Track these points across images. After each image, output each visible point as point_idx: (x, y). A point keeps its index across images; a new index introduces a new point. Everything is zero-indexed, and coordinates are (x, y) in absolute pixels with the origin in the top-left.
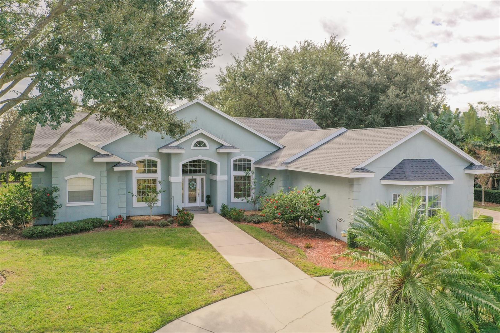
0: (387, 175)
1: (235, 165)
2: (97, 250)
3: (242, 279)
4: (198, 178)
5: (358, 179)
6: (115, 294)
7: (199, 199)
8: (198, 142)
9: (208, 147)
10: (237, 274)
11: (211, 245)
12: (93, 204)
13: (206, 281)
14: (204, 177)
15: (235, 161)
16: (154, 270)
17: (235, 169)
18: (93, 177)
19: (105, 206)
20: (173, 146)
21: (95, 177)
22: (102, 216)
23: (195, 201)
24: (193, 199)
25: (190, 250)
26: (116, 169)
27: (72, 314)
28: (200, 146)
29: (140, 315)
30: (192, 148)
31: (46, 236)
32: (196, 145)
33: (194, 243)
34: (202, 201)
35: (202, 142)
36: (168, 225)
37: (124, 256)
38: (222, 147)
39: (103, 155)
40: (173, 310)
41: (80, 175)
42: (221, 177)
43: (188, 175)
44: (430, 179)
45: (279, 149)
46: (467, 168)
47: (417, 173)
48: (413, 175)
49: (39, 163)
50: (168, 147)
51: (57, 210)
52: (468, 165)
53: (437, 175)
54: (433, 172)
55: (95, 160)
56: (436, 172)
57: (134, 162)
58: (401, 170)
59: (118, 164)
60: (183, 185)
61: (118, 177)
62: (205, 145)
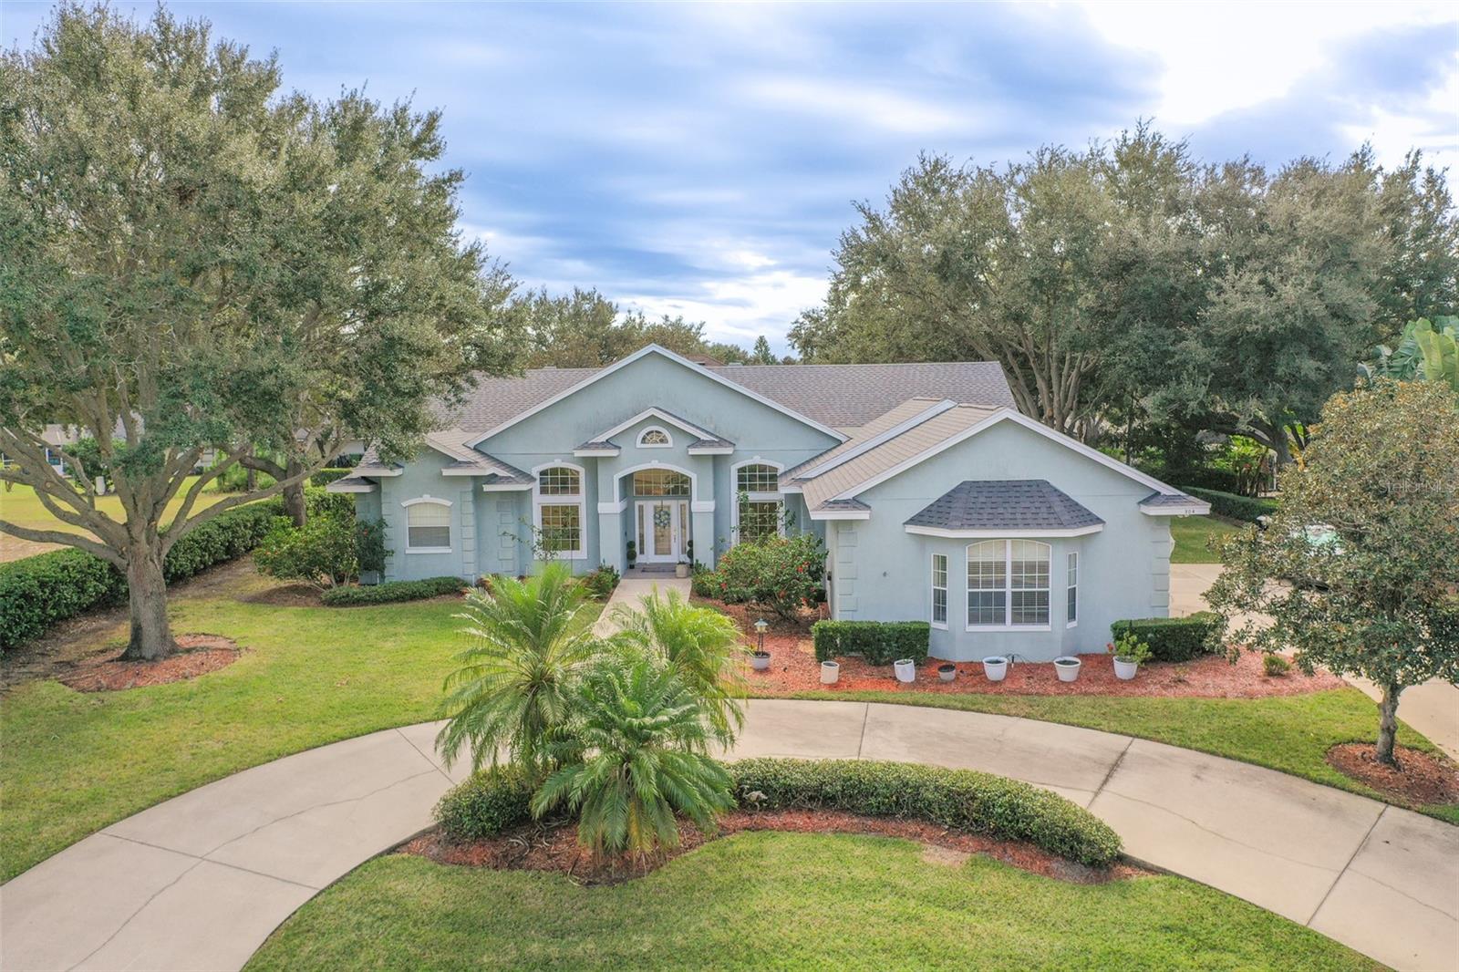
0: (920, 515)
1: (741, 478)
4: (675, 506)
7: (676, 547)
8: (650, 433)
9: (670, 444)
12: (450, 551)
14: (686, 503)
15: (742, 470)
17: (742, 486)
18: (449, 504)
19: (471, 557)
20: (596, 444)
21: (452, 503)
24: (663, 546)
26: (487, 488)
28: (654, 442)
30: (639, 445)
32: (644, 440)
34: (684, 551)
35: (658, 433)
38: (695, 444)
39: (460, 462)
41: (427, 498)
42: (701, 503)
43: (653, 498)
44: (1006, 526)
45: (840, 443)
46: (1146, 502)
47: (981, 511)
48: (966, 516)
49: (363, 478)
50: (586, 446)
51: (387, 560)
52: (1147, 494)
53: (1034, 516)
54: (1025, 511)
55: (446, 472)
56: (1034, 511)
57: (535, 473)
58: (949, 505)
59: (493, 478)
60: (641, 518)
61: (498, 502)
62: (665, 440)
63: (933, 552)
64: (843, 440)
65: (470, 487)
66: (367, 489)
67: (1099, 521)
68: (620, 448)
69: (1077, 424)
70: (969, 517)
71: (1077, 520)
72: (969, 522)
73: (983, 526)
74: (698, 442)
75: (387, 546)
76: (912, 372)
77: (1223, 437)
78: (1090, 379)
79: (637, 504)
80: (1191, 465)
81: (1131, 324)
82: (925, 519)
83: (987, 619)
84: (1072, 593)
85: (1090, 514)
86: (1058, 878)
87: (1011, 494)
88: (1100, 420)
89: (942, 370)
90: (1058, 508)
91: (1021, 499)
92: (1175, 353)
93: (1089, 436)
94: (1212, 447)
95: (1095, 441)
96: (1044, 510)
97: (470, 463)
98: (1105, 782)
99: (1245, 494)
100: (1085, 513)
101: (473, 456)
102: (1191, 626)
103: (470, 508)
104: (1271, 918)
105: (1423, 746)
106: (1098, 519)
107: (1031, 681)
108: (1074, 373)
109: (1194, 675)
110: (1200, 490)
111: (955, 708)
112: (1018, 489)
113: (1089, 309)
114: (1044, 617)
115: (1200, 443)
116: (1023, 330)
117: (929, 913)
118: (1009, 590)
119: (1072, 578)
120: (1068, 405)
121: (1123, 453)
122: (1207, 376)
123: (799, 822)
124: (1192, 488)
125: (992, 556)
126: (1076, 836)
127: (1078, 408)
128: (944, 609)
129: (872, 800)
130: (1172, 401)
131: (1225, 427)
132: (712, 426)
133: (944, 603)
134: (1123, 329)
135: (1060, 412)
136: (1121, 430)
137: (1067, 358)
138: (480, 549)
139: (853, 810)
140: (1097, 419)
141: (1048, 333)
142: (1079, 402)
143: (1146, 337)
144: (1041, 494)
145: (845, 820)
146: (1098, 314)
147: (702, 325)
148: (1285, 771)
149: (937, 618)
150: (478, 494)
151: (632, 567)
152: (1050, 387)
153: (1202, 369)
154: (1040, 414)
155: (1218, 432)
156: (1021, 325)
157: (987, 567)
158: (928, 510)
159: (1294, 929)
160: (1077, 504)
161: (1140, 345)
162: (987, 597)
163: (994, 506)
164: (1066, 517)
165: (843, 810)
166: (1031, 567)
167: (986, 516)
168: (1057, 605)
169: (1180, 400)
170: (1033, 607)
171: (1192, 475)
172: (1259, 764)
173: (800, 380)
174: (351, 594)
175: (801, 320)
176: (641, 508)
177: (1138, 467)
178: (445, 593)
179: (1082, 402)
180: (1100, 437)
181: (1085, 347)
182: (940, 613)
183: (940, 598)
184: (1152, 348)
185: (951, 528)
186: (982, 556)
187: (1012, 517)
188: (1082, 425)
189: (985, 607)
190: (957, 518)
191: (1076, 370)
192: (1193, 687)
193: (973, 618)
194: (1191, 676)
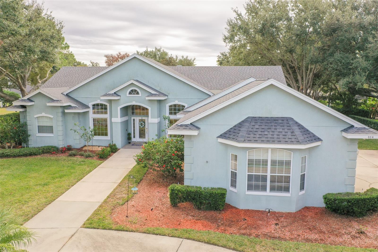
1: (170, 110)
4: (147, 119)
7: (147, 135)
12: (53, 135)
15: (170, 106)
19: (61, 138)
20: (110, 94)
21: (53, 116)
22: (59, 144)
24: (142, 135)
26: (66, 111)
28: (134, 94)
30: (128, 95)
31: (6, 156)
32: (130, 93)
35: (135, 91)
38: (150, 95)
39: (55, 100)
41: (43, 114)
42: (152, 120)
43: (139, 116)
44: (268, 142)
45: (210, 96)
46: (345, 130)
47: (256, 133)
48: (247, 136)
49: (21, 106)
50: (106, 95)
51: (29, 138)
52: (346, 127)
53: (284, 137)
54: (279, 134)
55: (48, 104)
56: (284, 133)
57: (90, 105)
58: (239, 129)
59: (69, 107)
60: (134, 124)
61: (73, 116)
62: (138, 93)
63: (231, 152)
64: (211, 95)
65: (60, 110)
66: (21, 110)
67: (319, 139)
68: (120, 96)
69: (312, 92)
70: (249, 136)
71: (307, 139)
72: (249, 139)
73: (256, 141)
74: (152, 95)
75: (29, 133)
76: (246, 69)
77: (365, 97)
78: (317, 76)
79: (132, 118)
80: (352, 107)
81: (335, 53)
82: (227, 135)
83: (257, 188)
84: (303, 177)
85: (314, 136)
87: (273, 124)
88: (320, 91)
89: (258, 69)
90: (297, 132)
91: (278, 127)
92: (353, 63)
93: (316, 96)
94: (361, 101)
95: (317, 98)
96: (289, 133)
97: (58, 101)
99: (370, 118)
100: (312, 135)
101: (64, 98)
102: (368, 199)
103: (60, 119)
106: (319, 138)
107: (277, 227)
108: (311, 74)
110: (356, 116)
112: (277, 122)
113: (319, 48)
114: (287, 189)
115: (356, 100)
116: (293, 57)
118: (269, 174)
119: (303, 168)
120: (309, 85)
121: (328, 102)
122: (366, 72)
124: (353, 116)
125: (261, 157)
127: (312, 87)
128: (236, 181)
130: (350, 83)
131: (367, 94)
132: (159, 88)
134: (332, 55)
135: (306, 87)
136: (327, 95)
137: (309, 68)
138: (66, 135)
140: (319, 91)
141: (302, 57)
142: (313, 84)
143: (341, 57)
144: (288, 125)
146: (322, 49)
147: (194, 59)
149: (232, 185)
150: (64, 113)
151: (130, 143)
152: (302, 78)
153: (364, 70)
154: (298, 89)
155: (363, 95)
156: (292, 54)
157: (258, 162)
158: (229, 131)
160: (308, 130)
161: (338, 60)
162: (257, 178)
163: (263, 130)
164: (301, 138)
166: (281, 163)
167: (258, 136)
168: (294, 183)
169: (354, 82)
170: (279, 183)
171: (353, 111)
173: (202, 72)
174: (4, 153)
175: (220, 55)
176: (134, 120)
177: (332, 107)
178: (46, 153)
179: (314, 85)
180: (320, 97)
181: (316, 62)
182: (234, 184)
183: (234, 175)
184: (343, 61)
185: (239, 142)
186: (255, 156)
187: (272, 137)
188: (313, 93)
189: (256, 183)
190: (242, 136)
191: (312, 72)
192: (369, 238)
193: (250, 188)
194: (368, 229)
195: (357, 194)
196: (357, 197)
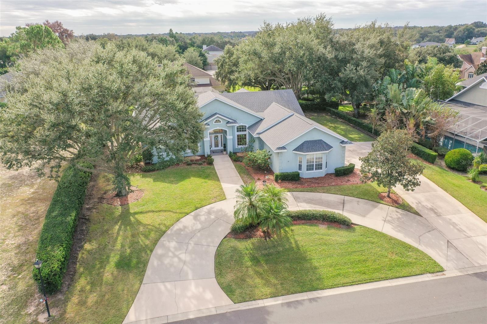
0: (296, 149)
1: (237, 129)
2: (172, 179)
3: (224, 195)
4: (219, 135)
5: (281, 152)
6: (180, 199)
7: (220, 145)
8: (216, 120)
9: (222, 123)
10: (224, 192)
11: (218, 177)
13: (211, 195)
14: (222, 134)
15: (237, 127)
16: (194, 190)
17: (238, 131)
23: (218, 146)
24: (216, 145)
25: (209, 180)
27: (167, 206)
28: (218, 122)
29: (188, 207)
30: (214, 123)
32: (216, 122)
33: (211, 176)
34: (222, 146)
35: (219, 120)
36: (202, 164)
37: (182, 183)
38: (229, 123)
40: (199, 206)
42: (229, 137)
43: (214, 134)
44: (315, 151)
46: (341, 143)
52: (341, 141)
54: (318, 147)
56: (320, 147)
58: (303, 146)
60: (211, 139)
62: (220, 122)
63: (299, 157)
64: (263, 119)
68: (209, 124)
70: (307, 150)
71: (329, 148)
73: (310, 151)
83: (310, 170)
84: (326, 162)
85: (331, 147)
86: (342, 228)
90: (325, 146)
91: (317, 144)
96: (322, 146)
98: (343, 207)
104: (376, 231)
105: (394, 193)
106: (333, 147)
109: (351, 179)
111: (309, 192)
112: (316, 142)
114: (321, 168)
117: (324, 237)
118: (315, 164)
119: (327, 159)
123: (295, 223)
126: (345, 221)
129: (308, 217)
133: (301, 167)
139: (305, 219)
144: (321, 143)
145: (303, 221)
148: (372, 201)
149: (299, 170)
157: (311, 159)
158: (298, 148)
159: (380, 233)
160: (328, 144)
162: (310, 165)
163: (312, 146)
164: (326, 148)
165: (302, 219)
166: (319, 158)
167: (311, 149)
168: (324, 165)
170: (319, 167)
172: (367, 200)
176: (211, 136)
183: (300, 166)
185: (304, 152)
186: (310, 157)
187: (316, 149)
189: (310, 168)
190: (305, 150)
192: (351, 182)
193: (307, 170)
194: (350, 179)
195: (346, 166)
196: (346, 168)
